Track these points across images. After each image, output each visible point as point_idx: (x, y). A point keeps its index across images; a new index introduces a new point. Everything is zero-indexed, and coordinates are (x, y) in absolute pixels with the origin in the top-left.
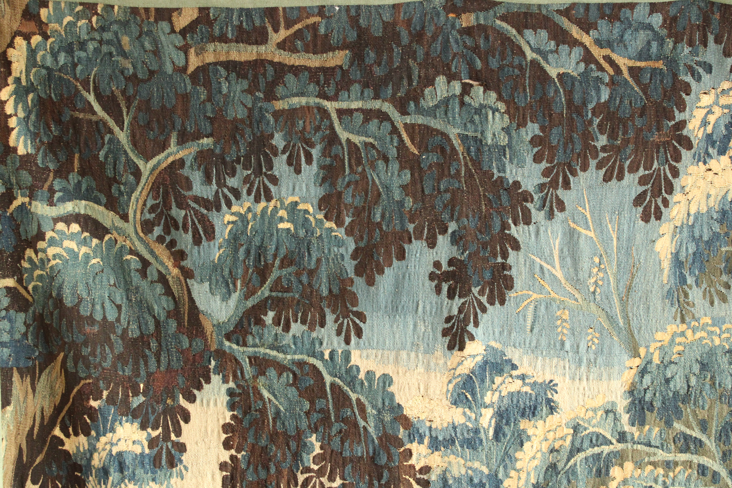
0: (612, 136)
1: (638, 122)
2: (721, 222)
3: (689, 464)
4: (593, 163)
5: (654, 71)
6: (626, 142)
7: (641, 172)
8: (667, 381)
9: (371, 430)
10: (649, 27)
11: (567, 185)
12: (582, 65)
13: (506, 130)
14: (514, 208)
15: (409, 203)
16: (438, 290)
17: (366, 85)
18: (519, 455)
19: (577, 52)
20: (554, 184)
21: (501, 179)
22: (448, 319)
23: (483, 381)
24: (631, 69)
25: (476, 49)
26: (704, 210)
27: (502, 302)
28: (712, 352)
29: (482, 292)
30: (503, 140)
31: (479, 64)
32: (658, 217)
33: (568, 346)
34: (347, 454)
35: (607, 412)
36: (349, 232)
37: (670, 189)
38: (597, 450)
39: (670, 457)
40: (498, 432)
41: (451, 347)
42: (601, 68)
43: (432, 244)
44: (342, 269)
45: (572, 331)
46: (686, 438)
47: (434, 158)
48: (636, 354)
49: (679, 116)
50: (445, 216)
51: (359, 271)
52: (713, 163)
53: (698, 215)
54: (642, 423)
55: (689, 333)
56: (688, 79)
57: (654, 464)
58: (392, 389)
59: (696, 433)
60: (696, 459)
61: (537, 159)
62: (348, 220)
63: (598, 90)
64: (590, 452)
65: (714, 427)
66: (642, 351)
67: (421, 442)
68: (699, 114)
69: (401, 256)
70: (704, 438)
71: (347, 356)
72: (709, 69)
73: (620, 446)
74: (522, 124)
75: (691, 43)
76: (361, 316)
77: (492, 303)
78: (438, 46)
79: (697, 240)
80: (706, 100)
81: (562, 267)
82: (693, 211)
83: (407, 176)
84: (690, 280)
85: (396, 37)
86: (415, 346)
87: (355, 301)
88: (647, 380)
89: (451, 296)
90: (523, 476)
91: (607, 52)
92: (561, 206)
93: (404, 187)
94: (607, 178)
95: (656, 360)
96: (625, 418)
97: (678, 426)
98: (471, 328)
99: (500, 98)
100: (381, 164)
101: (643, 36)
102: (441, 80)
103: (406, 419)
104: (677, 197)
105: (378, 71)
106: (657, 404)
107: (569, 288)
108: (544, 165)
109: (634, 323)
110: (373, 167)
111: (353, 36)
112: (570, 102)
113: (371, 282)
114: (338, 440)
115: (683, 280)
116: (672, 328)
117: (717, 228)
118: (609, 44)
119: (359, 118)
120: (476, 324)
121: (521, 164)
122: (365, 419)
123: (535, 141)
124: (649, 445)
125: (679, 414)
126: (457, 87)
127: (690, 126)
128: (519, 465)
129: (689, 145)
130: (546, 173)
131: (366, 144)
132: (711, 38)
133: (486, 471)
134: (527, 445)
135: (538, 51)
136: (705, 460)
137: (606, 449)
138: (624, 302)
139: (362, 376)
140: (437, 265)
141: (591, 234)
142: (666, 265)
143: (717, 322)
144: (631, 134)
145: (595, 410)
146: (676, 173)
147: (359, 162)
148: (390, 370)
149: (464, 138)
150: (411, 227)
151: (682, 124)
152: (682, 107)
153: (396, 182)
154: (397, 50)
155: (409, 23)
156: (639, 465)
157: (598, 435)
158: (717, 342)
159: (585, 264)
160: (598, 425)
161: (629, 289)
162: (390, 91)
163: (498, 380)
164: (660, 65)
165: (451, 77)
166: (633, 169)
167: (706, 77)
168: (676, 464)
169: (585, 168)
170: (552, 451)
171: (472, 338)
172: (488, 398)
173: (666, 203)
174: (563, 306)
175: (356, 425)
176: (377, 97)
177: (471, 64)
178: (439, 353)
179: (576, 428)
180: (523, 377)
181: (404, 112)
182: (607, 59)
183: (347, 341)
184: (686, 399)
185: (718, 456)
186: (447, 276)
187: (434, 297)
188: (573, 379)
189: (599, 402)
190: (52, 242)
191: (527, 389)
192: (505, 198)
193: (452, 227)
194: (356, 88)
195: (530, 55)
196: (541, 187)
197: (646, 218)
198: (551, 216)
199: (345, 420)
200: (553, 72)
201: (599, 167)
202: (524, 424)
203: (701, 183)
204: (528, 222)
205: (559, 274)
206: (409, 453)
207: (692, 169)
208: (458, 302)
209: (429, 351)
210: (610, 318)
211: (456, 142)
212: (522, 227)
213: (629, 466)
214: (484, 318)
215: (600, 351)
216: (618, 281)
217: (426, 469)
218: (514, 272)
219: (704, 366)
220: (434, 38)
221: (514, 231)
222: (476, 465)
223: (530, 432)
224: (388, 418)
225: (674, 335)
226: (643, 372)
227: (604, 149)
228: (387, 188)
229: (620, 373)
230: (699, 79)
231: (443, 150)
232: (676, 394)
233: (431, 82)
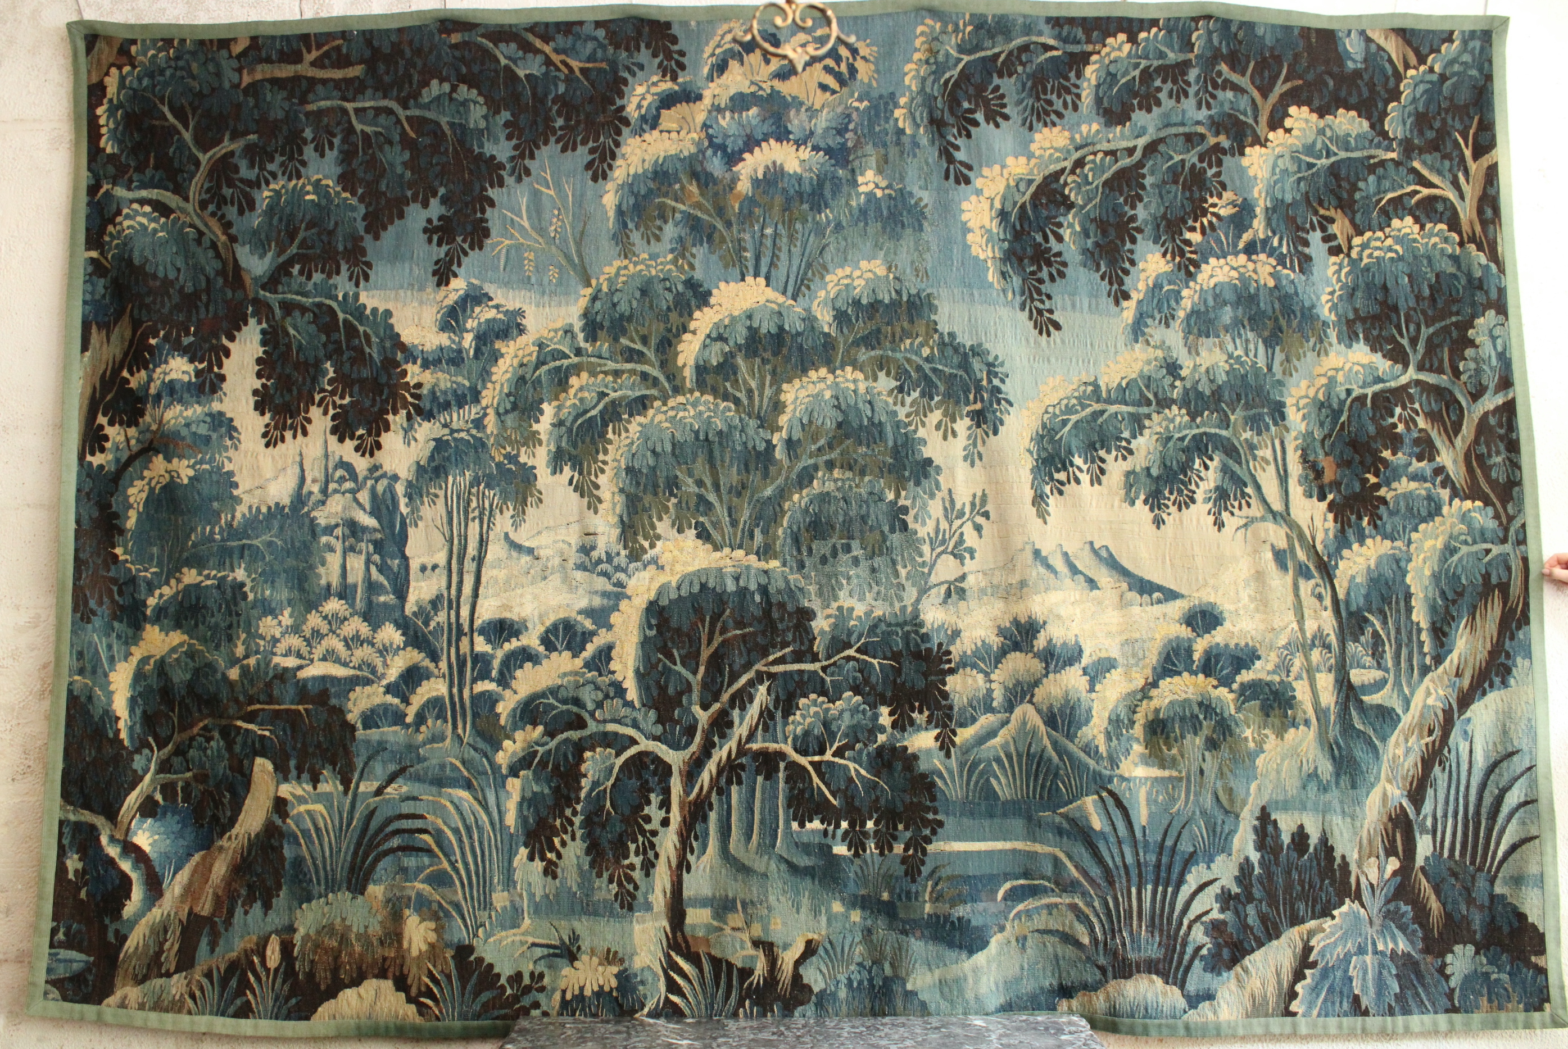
0: (568, 119)
1: (588, 108)
2: (654, 179)
3: (632, 372)
4: (553, 139)
5: (600, 70)
6: (578, 122)
7: (591, 144)
8: (614, 305)
9: (375, 355)
10: (595, 39)
11: (532, 157)
12: (544, 68)
13: (485, 117)
14: (491, 175)
15: (408, 174)
16: (430, 241)
17: (377, 89)
18: (494, 370)
19: (539, 59)
20: (522, 156)
21: (481, 154)
22: (437, 263)
23: (464, 311)
24: (582, 70)
25: (462, 59)
26: (640, 171)
27: (481, 248)
28: (650, 281)
29: (464, 241)
30: (482, 124)
31: (464, 70)
32: (605, 177)
33: (533, 280)
34: (354, 376)
35: (566, 332)
36: (361, 200)
37: (613, 157)
38: (558, 363)
39: (618, 366)
40: (477, 350)
41: (439, 285)
42: (558, 69)
43: (426, 205)
44: (356, 229)
45: (537, 267)
46: (632, 350)
47: (427, 141)
48: (589, 285)
49: (619, 102)
50: (437, 183)
51: (367, 231)
52: (647, 136)
53: (636, 175)
54: (595, 340)
55: (631, 266)
56: (626, 75)
57: (606, 373)
58: (392, 321)
59: (638, 346)
60: (639, 367)
61: (509, 138)
62: (360, 191)
63: (556, 86)
64: (552, 365)
65: (653, 341)
66: (594, 282)
67: (415, 363)
68: (635, 101)
69: (401, 216)
70: (645, 350)
71: (356, 296)
72: (642, 67)
73: (576, 360)
74: (497, 112)
75: (627, 49)
76: (369, 265)
77: (472, 248)
78: (432, 58)
79: (636, 196)
80: (640, 90)
81: (529, 218)
82: (632, 172)
83: (407, 155)
84: (631, 225)
85: (401, 53)
86: (411, 286)
87: (363, 252)
88: (598, 305)
89: (439, 244)
90: (498, 387)
91: (563, 57)
92: (528, 172)
93: (405, 164)
94: (564, 150)
95: (605, 288)
96: (581, 336)
97: (624, 341)
98: (455, 268)
99: (480, 94)
100: (387, 147)
101: (590, 46)
102: (435, 83)
103: (403, 344)
104: (619, 162)
105: (387, 79)
106: (606, 324)
107: (534, 234)
108: (514, 142)
109: (587, 260)
110: (381, 149)
111: (367, 54)
112: (534, 94)
113: (377, 237)
114: (347, 366)
115: (625, 225)
116: (617, 263)
117: (651, 185)
118: (564, 51)
119: (371, 114)
120: (459, 265)
121: (497, 141)
122: (370, 346)
123: (507, 125)
124: (600, 357)
125: (624, 332)
126: (446, 87)
127: (628, 109)
128: (494, 378)
129: (626, 122)
130: (516, 148)
131: (376, 133)
132: (643, 45)
133: (467, 383)
134: (501, 361)
135: (509, 58)
136: (646, 368)
137: (566, 362)
138: (578, 244)
139: (368, 312)
140: (429, 221)
141: (552, 193)
142: (611, 214)
143: (653, 257)
144: (582, 117)
145: (556, 331)
146: (618, 145)
147: (370, 146)
148: (390, 306)
149: (452, 125)
150: (409, 193)
151: (622, 108)
152: (621, 95)
153: (399, 160)
154: (402, 63)
155: (411, 43)
156: (593, 374)
157: (560, 351)
158: (654, 272)
159: (546, 216)
160: (559, 343)
161: (582, 233)
162: (395, 93)
163: (477, 310)
164: (604, 65)
165: (442, 80)
166: (584, 143)
167: (640, 74)
168: (623, 372)
169: (546, 143)
170: (522, 365)
171: (455, 276)
172: (470, 324)
173: (610, 167)
174: (530, 249)
175: (363, 352)
176: (385, 97)
177: (457, 70)
178: (429, 290)
179: (541, 345)
180: (497, 307)
181: (405, 107)
182: (563, 62)
183: (357, 285)
184: (630, 319)
185: (657, 364)
186: (436, 230)
187: (426, 246)
188: (538, 306)
189: (559, 325)
190: (128, 217)
191: (501, 316)
192: (483, 168)
193: (442, 191)
194: (369, 92)
195: (504, 62)
196: (512, 159)
197: (595, 179)
198: (519, 180)
199: (354, 349)
200: (521, 73)
201: (557, 141)
202: (498, 345)
203: (638, 151)
204: (501, 184)
205: (526, 224)
206: (405, 373)
207: (630, 141)
208: (445, 248)
209: (422, 289)
210: (568, 257)
211: (446, 128)
212: (497, 190)
213: (584, 375)
214: (465, 261)
215: (560, 283)
216: (573, 228)
217: (419, 385)
218: (490, 224)
219: (644, 292)
220: (430, 52)
221: (491, 193)
222: (460, 379)
223: (503, 350)
224: (388, 344)
225: (619, 269)
226: (594, 299)
227: (561, 128)
228: (391, 165)
229: (577, 300)
230: (634, 75)
231: (435, 134)
232: (622, 316)
233: (427, 84)
